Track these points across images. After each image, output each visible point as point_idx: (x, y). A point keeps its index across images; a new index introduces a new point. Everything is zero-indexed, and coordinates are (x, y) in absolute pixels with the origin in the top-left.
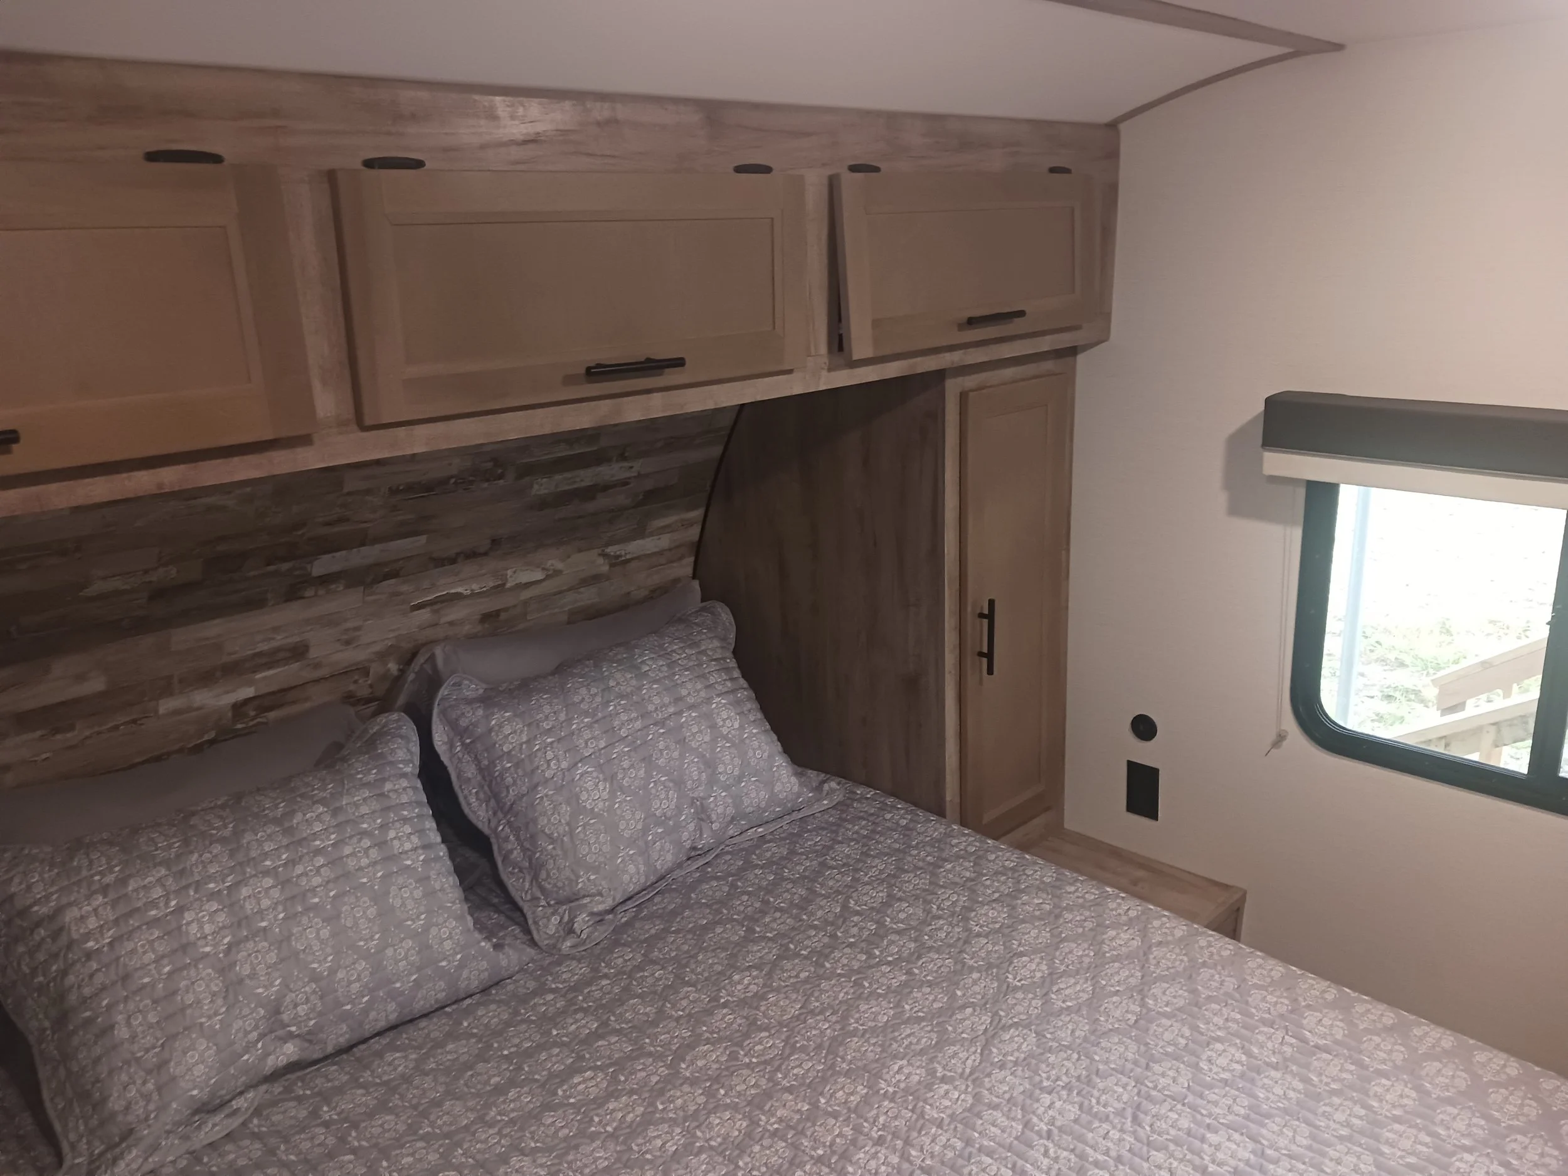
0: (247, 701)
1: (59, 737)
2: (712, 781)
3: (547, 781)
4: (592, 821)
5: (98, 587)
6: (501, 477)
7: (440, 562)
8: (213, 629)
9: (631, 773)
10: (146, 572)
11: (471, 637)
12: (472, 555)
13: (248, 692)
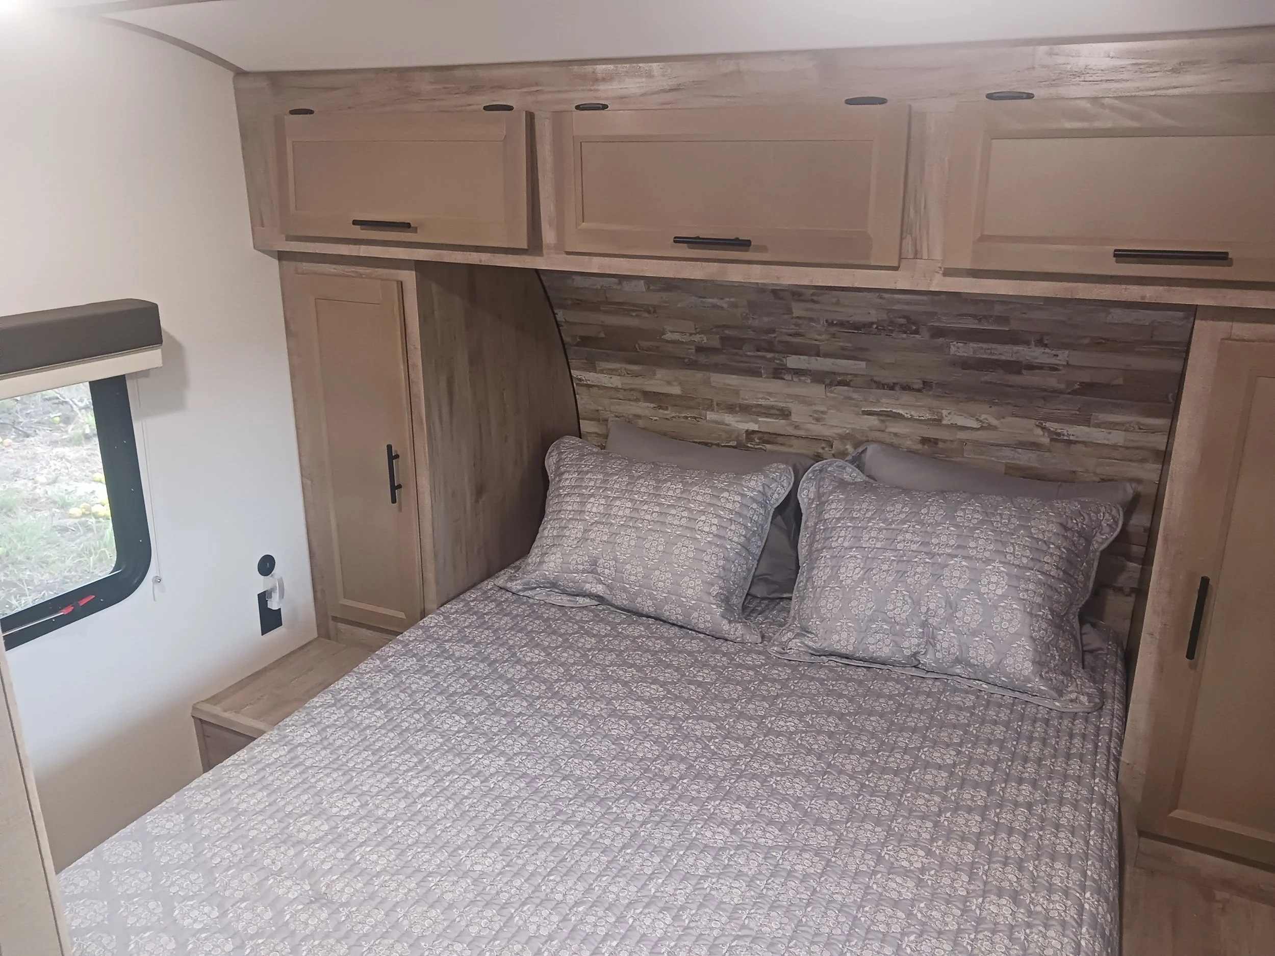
0: (754, 432)
1: (661, 411)
2: (950, 619)
3: (831, 548)
4: (837, 588)
5: (668, 336)
6: (916, 332)
7: (881, 386)
8: (733, 380)
9: (883, 575)
10: (691, 334)
11: (910, 451)
12: (907, 388)
13: (755, 427)
